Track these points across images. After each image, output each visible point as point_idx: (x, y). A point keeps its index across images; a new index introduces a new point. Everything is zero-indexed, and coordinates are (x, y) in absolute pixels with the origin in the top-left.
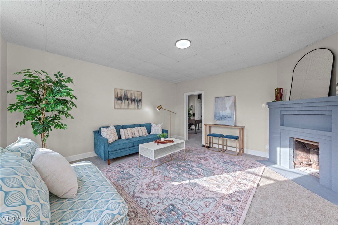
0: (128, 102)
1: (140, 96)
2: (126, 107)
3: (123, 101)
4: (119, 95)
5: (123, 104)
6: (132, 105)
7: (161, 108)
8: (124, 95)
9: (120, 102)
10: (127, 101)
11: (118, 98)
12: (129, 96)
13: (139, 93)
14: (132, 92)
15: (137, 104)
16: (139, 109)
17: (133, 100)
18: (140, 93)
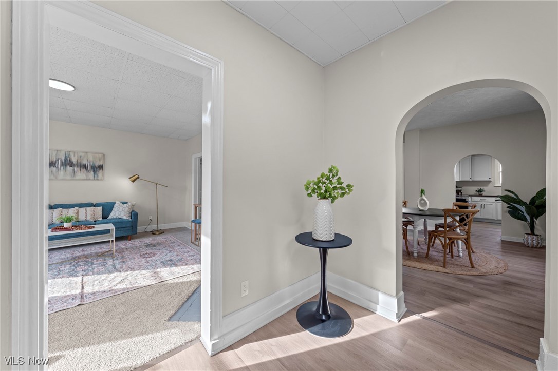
0: (74, 170)
1: (100, 160)
2: (69, 177)
3: (62, 168)
4: (54, 160)
5: (62, 173)
6: (81, 174)
7: (138, 178)
8: (63, 158)
9: (54, 169)
10: (69, 169)
11: (52, 164)
12: (74, 160)
13: (97, 155)
14: (82, 154)
15: (92, 173)
16: (98, 180)
17: (85, 167)
18: (100, 155)
